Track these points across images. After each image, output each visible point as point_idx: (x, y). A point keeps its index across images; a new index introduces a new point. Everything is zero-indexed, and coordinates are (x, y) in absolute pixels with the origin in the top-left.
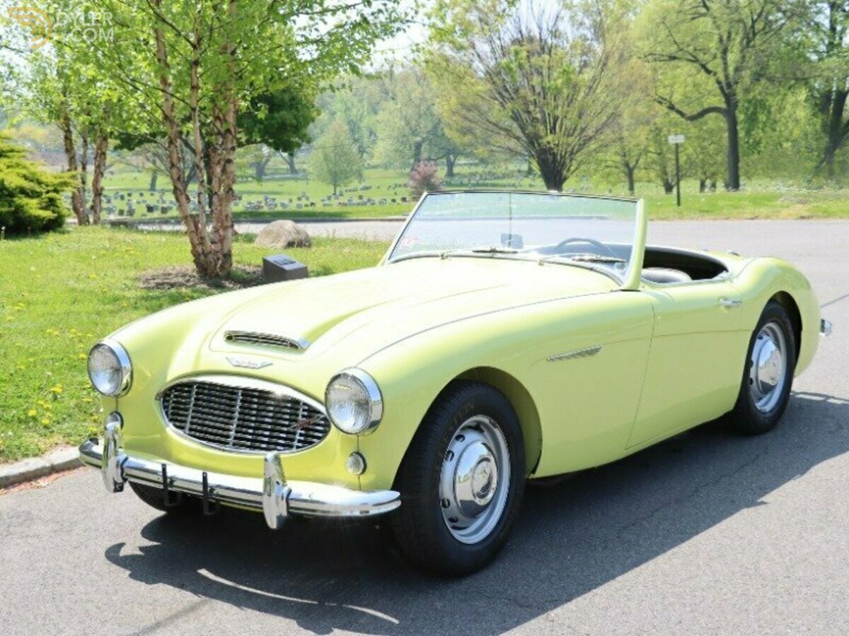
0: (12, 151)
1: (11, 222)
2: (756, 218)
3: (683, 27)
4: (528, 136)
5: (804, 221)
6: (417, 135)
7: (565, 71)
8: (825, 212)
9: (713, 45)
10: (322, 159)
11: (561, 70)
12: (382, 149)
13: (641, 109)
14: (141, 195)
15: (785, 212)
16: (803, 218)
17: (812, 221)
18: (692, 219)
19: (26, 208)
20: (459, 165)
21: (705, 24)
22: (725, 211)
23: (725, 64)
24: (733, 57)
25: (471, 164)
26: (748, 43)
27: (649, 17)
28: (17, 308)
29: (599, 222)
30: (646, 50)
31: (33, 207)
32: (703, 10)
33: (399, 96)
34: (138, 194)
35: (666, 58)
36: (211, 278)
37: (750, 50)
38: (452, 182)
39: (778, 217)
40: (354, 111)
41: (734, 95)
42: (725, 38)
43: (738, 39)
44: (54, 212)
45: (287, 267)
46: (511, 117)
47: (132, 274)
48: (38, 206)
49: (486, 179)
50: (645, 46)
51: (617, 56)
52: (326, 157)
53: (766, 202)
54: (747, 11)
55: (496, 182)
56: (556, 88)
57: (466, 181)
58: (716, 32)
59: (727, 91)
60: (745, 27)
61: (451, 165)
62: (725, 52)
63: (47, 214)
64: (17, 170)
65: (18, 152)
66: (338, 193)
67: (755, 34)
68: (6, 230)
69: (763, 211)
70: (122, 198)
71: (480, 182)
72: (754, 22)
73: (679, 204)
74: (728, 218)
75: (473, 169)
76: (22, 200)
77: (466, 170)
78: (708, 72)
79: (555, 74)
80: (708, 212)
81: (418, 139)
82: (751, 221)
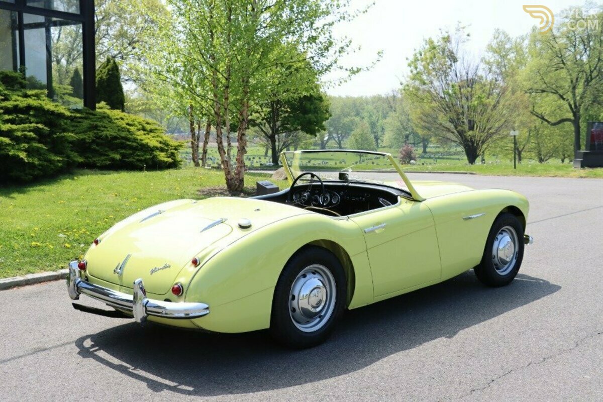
0: (156, 129)
1: (150, 163)
2: (556, 176)
3: (551, 74)
4: (458, 132)
5: (583, 179)
6: (406, 131)
7: (479, 97)
8: (595, 174)
9: (567, 85)
10: (354, 142)
11: (477, 96)
12: (387, 137)
13: (524, 119)
14: (260, 158)
15: (572, 174)
16: (582, 177)
17: (587, 179)
18: (520, 176)
19: (158, 157)
20: (430, 147)
21: (563, 73)
22: (540, 172)
23: (574, 95)
24: (579, 90)
25: (437, 147)
26: (588, 83)
27: (530, 69)
28: (133, 200)
29: (471, 175)
30: (529, 86)
31: (162, 157)
32: (562, 65)
33: (398, 109)
34: (258, 158)
35: (540, 91)
36: (233, 191)
37: (588, 87)
38: (425, 156)
39: (568, 177)
40: (374, 117)
41: (579, 112)
42: (574, 81)
43: (583, 81)
44: (172, 159)
45: (268, 187)
46: (450, 121)
47: (199, 188)
48: (166, 156)
49: (444, 155)
50: (527, 85)
51: (510, 89)
52: (356, 141)
53: (565, 169)
54: (588, 66)
55: (449, 157)
56: (474, 106)
57: (433, 156)
58: (569, 77)
59: (574, 110)
60: (586, 75)
61: (425, 147)
62: (574, 88)
63: (170, 160)
64: (157, 139)
65: (159, 130)
66: (362, 160)
67: (592, 79)
68: (146, 167)
69: (560, 173)
70: (250, 159)
71: (440, 157)
72: (591, 72)
73: (515, 168)
74: (540, 176)
75: (438, 150)
76: (157, 153)
77: (434, 150)
78: (564, 99)
79: (474, 99)
80: (530, 172)
81: (407, 132)
82: (553, 178)
